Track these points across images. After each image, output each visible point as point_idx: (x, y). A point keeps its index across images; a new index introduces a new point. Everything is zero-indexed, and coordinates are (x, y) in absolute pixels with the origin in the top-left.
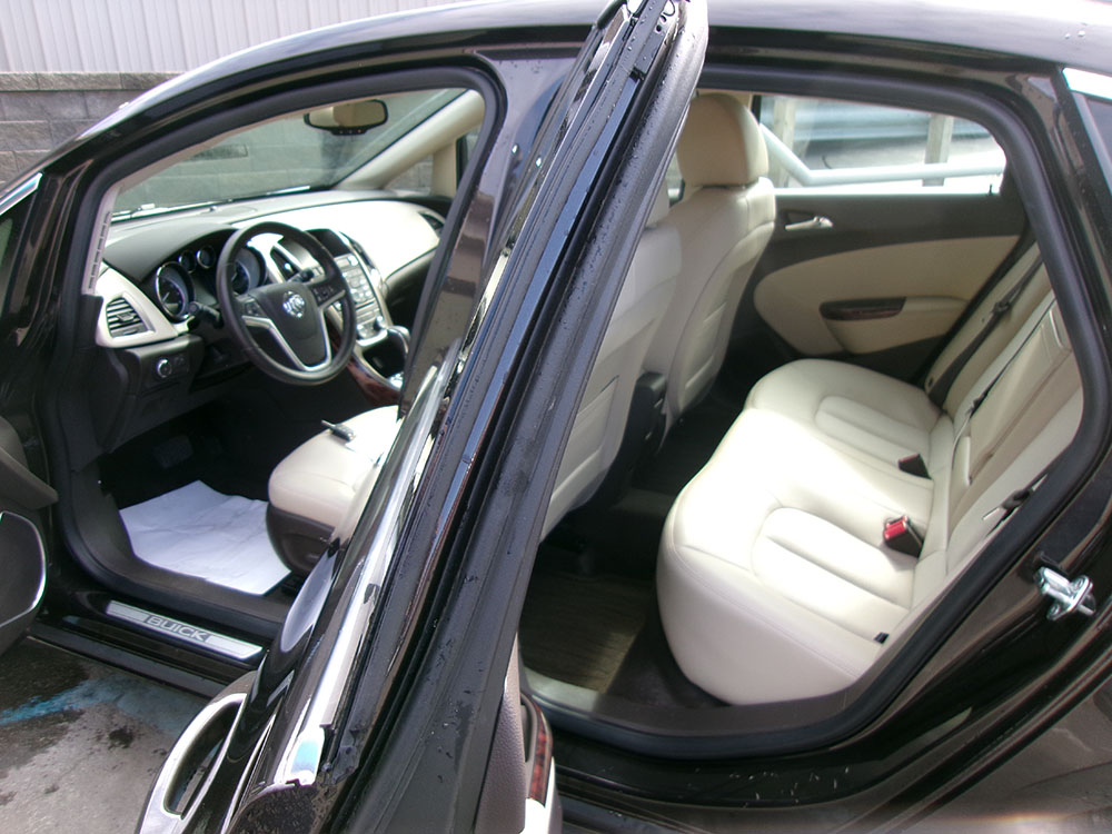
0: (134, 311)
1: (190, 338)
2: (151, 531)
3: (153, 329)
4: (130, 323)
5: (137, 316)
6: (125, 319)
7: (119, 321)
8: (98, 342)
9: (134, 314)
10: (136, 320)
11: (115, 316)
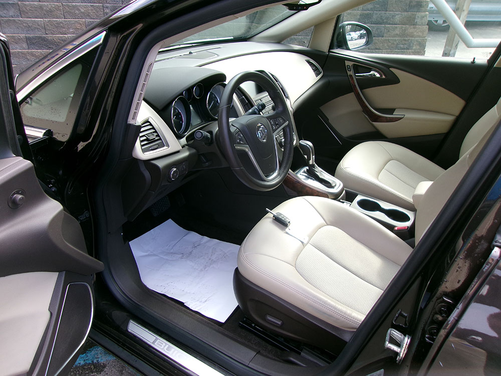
0: (156, 132)
1: (189, 150)
2: (146, 256)
3: (168, 146)
4: (153, 141)
5: (158, 136)
6: (151, 137)
7: (147, 140)
8: (134, 156)
9: (155, 134)
10: (158, 138)
11: (144, 136)
